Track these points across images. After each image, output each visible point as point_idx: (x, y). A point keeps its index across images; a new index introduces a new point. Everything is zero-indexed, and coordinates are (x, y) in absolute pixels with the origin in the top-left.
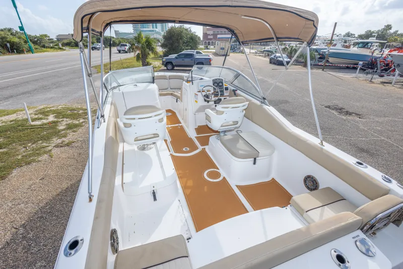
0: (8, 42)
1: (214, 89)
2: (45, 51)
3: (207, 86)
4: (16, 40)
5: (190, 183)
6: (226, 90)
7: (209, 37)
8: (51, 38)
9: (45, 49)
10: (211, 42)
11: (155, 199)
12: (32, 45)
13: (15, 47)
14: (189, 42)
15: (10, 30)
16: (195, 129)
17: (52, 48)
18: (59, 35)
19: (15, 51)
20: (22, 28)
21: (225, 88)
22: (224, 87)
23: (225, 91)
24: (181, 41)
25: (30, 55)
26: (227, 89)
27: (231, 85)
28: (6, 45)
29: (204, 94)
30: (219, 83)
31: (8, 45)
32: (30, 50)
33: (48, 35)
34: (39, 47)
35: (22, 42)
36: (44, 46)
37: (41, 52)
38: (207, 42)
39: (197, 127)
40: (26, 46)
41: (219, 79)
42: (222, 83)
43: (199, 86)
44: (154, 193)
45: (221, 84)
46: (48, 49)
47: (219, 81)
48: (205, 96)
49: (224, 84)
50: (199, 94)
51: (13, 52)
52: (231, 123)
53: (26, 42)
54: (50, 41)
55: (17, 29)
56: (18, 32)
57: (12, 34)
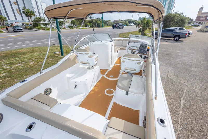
0: (97, 23)
4: (99, 22)
5: (97, 90)
7: (201, 19)
8: (111, 21)
9: (107, 26)
10: (202, 22)
11: (75, 88)
12: (104, 24)
13: (98, 25)
14: (178, 22)
15: (99, 19)
17: (110, 25)
18: (115, 20)
20: (102, 18)
24: (172, 22)
25: (102, 28)
32: (102, 26)
36: (108, 25)
38: (199, 22)
40: (102, 25)
44: (76, 86)
52: (133, 70)
53: (102, 23)
54: (111, 23)
55: (101, 18)
56: (101, 19)
57: (99, 20)
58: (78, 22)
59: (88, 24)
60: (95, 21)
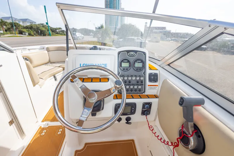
0: (40, 30)
2: (57, 36)
4: (44, 29)
6: (150, 80)
8: (63, 30)
9: (57, 35)
12: (50, 32)
15: (43, 24)
16: (76, 151)
17: (61, 34)
19: (42, 34)
20: (47, 23)
21: (150, 75)
22: (148, 72)
23: (148, 83)
25: (49, 37)
26: (154, 78)
27: (168, 68)
28: (38, 31)
31: (39, 31)
32: (49, 35)
33: (62, 28)
34: (54, 33)
35: (46, 30)
36: (57, 33)
37: (55, 36)
40: (48, 32)
41: (136, 52)
46: (59, 35)
47: (136, 56)
49: (148, 63)
51: (41, 35)
53: (48, 30)
55: (45, 24)
56: (45, 26)
57: (43, 26)
58: (4, 27)
59: (24, 30)
60: (35, 27)
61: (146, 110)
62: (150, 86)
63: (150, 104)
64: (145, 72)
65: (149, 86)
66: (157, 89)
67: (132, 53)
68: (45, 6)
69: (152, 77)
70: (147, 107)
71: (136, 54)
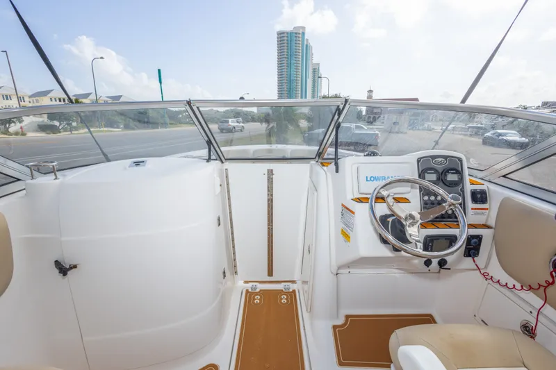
1: (425, 191)
3: (399, 181)
6: (475, 201)
16: (335, 327)
21: (474, 194)
22: (469, 188)
23: (470, 205)
26: (480, 197)
27: (501, 181)
28: (144, 120)
29: (381, 209)
30: (446, 171)
34: (174, 122)
35: (159, 116)
37: (175, 127)
39: (340, 321)
41: (446, 157)
42: (459, 172)
43: (363, 179)
45: (452, 177)
47: (447, 164)
48: (384, 220)
49: (467, 179)
50: (362, 210)
61: (473, 247)
62: (475, 209)
63: (479, 238)
64: (463, 187)
65: (472, 209)
66: (487, 214)
67: (440, 159)
68: (159, 71)
69: (479, 196)
70: (476, 243)
71: (446, 160)
